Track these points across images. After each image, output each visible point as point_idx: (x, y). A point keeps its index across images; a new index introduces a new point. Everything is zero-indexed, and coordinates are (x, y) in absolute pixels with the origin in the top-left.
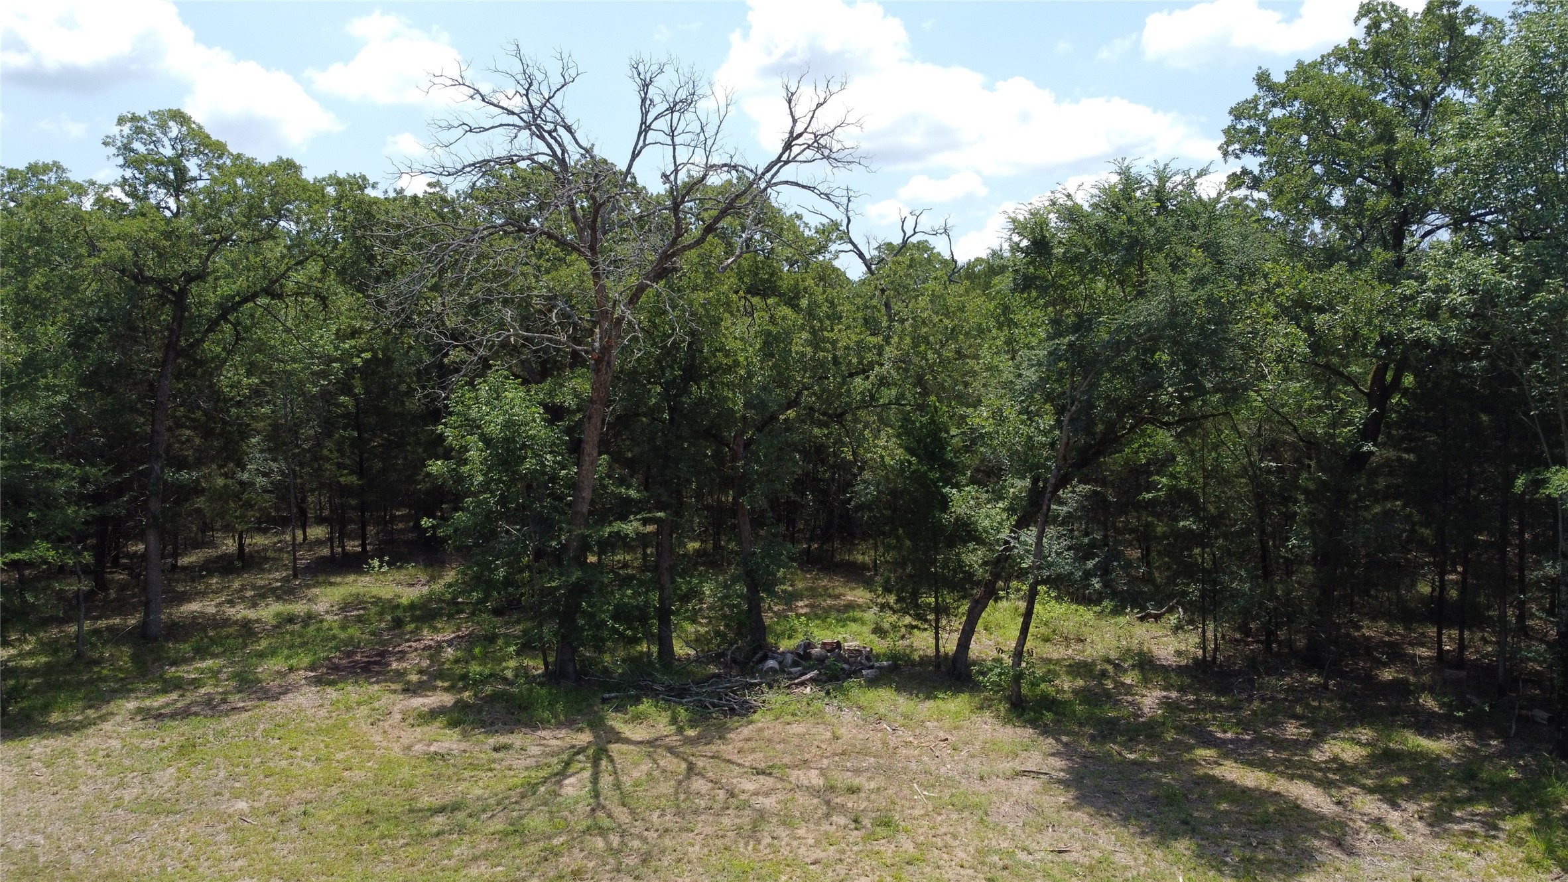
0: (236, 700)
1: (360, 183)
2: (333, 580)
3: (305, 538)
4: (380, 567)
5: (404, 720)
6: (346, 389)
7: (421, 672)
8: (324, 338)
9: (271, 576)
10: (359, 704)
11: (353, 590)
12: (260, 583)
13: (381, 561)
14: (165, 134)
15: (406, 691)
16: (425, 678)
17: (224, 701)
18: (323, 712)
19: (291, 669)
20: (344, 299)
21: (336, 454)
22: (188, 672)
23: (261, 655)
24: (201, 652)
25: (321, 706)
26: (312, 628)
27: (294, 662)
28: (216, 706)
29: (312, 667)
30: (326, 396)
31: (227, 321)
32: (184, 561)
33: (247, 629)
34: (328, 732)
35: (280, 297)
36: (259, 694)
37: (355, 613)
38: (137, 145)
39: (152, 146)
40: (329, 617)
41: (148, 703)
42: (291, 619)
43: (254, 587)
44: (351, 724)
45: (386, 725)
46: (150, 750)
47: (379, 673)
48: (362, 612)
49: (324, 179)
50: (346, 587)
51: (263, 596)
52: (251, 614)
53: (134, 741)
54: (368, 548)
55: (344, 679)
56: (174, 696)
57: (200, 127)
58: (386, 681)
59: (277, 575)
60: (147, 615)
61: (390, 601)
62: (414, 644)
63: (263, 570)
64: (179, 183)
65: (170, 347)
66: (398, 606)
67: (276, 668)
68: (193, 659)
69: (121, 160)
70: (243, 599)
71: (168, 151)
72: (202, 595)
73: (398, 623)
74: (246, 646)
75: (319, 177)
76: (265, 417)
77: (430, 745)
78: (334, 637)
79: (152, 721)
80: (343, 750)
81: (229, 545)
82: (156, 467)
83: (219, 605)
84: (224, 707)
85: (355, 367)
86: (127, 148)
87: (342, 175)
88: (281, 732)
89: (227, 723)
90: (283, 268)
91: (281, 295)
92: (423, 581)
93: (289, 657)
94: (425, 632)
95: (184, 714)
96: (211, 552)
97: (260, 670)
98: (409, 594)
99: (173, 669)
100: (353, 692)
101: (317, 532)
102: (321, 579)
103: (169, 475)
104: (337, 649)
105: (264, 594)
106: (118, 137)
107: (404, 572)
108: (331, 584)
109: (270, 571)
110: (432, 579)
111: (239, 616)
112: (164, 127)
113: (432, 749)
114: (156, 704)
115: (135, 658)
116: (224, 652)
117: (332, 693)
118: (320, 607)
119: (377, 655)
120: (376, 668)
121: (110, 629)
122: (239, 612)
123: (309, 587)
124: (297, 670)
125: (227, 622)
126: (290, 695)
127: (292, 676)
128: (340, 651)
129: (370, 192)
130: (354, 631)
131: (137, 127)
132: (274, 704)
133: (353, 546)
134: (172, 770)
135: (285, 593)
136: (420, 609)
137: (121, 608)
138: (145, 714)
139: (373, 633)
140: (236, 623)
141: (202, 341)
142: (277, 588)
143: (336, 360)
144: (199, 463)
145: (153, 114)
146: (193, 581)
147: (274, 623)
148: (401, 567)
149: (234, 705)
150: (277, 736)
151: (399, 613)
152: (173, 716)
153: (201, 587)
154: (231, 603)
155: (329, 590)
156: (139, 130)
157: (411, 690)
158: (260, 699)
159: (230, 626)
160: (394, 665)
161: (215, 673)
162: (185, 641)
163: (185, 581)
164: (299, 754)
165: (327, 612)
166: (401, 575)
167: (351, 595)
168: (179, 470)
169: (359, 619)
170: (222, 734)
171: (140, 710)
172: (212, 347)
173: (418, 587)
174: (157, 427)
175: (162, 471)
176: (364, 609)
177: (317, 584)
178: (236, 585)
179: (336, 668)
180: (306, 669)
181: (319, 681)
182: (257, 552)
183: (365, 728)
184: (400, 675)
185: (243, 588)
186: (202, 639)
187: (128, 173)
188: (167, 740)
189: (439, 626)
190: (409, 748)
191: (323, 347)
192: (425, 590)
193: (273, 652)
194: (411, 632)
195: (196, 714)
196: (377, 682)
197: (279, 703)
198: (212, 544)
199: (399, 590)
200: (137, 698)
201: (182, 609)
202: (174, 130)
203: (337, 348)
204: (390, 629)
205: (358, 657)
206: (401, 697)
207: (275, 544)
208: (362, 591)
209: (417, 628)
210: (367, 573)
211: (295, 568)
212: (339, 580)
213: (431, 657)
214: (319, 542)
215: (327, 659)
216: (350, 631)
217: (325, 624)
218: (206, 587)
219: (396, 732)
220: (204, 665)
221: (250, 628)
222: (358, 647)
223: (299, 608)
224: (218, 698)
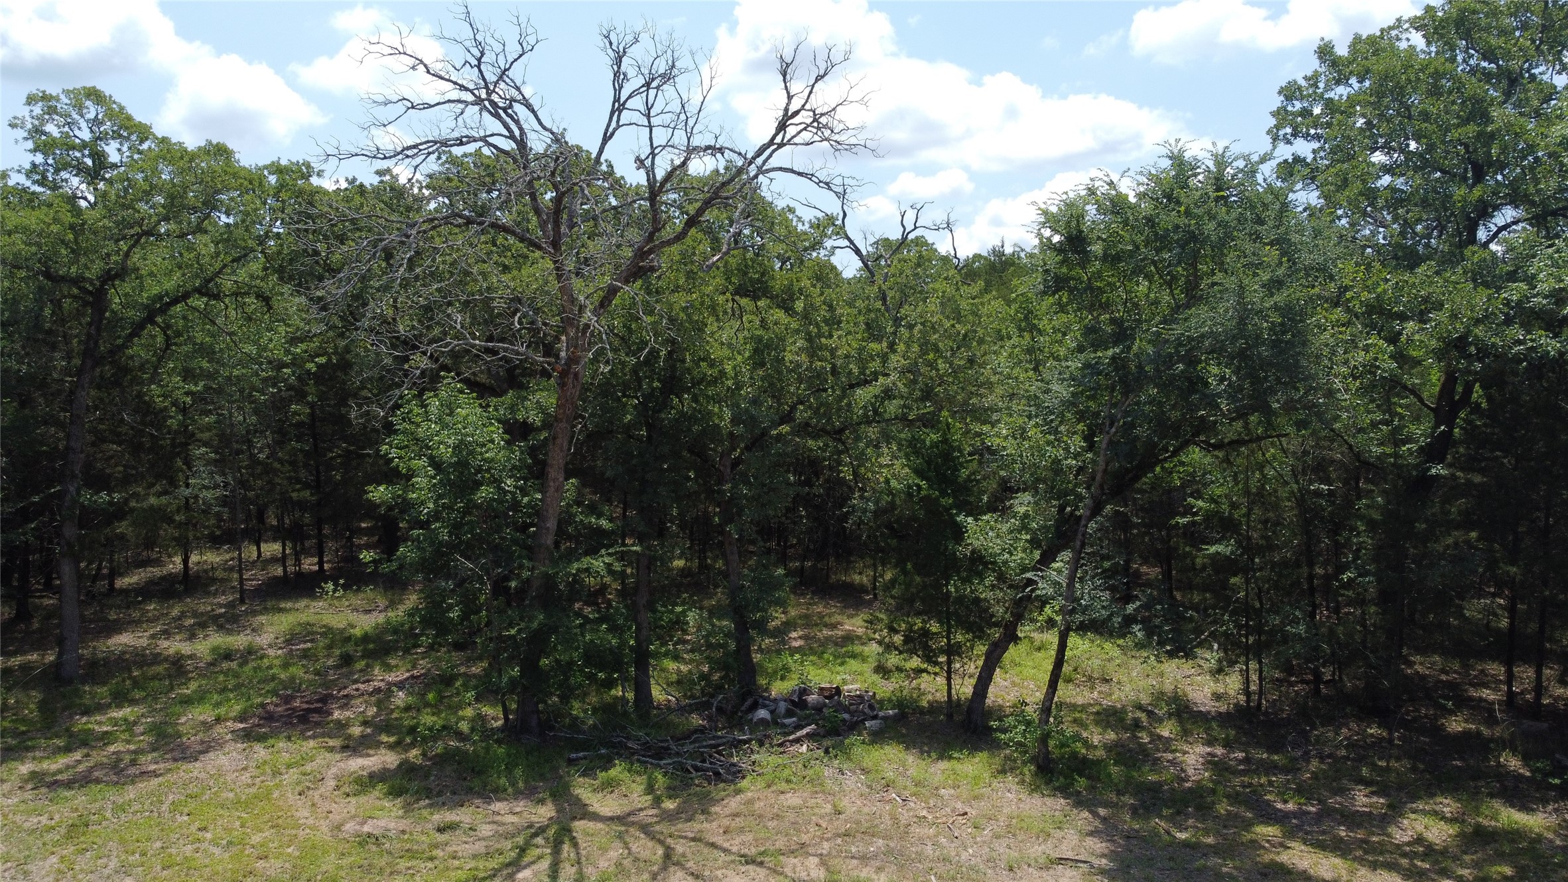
0: (148, 762)
1: (304, 171)
2: (283, 605)
3: (259, 555)
4: (335, 591)
5: (338, 788)
6: (301, 396)
7: (365, 723)
9: (216, 601)
10: (289, 766)
11: (303, 618)
12: (202, 609)
13: (336, 585)
14: (82, 116)
15: (345, 748)
16: (369, 730)
17: (133, 763)
18: (246, 778)
19: (218, 720)
21: (288, 467)
22: (100, 723)
23: (187, 701)
24: (121, 698)
25: (245, 769)
26: (248, 669)
27: (222, 711)
28: (123, 770)
29: (242, 718)
30: (279, 404)
31: (154, 323)
32: (123, 582)
33: (178, 667)
34: (247, 805)
35: (217, 297)
36: (177, 754)
37: (302, 646)
38: (51, 128)
39: (66, 129)
40: (271, 652)
41: (45, 765)
42: (228, 656)
43: (195, 614)
44: (276, 795)
45: (316, 794)
46: (34, 831)
47: (317, 724)
48: (309, 645)
49: (266, 167)
50: (297, 614)
51: (203, 626)
52: (186, 648)
53: (18, 818)
54: (326, 566)
55: (274, 734)
56: (77, 755)
57: (122, 108)
58: (323, 735)
59: (222, 599)
60: (60, 655)
61: (342, 631)
62: (361, 686)
63: (208, 594)
64: (96, 170)
65: (89, 353)
66: (349, 639)
67: (201, 718)
68: (109, 706)
69: (30, 145)
70: (180, 628)
72: (136, 623)
73: (347, 660)
74: (172, 689)
77: (363, 823)
78: (273, 678)
79: (44, 790)
80: (261, 831)
81: (175, 565)
82: (71, 489)
83: (153, 637)
84: (132, 771)
85: (308, 372)
86: (37, 131)
87: (284, 162)
88: (192, 805)
89: (131, 792)
90: (218, 266)
92: (382, 606)
93: (217, 705)
94: (376, 672)
95: (83, 781)
96: (156, 572)
97: (183, 720)
98: (365, 623)
99: (84, 719)
100: (285, 749)
101: (272, 548)
102: (269, 604)
103: (86, 496)
104: (274, 693)
105: (205, 622)
107: (362, 595)
108: (281, 610)
109: (215, 595)
110: (392, 605)
111: (171, 651)
113: (366, 829)
114: (54, 767)
115: (43, 706)
116: (145, 698)
117: (260, 752)
118: (263, 640)
119: (318, 701)
120: (315, 717)
121: (25, 668)
122: (175, 646)
123: (254, 613)
124: (226, 720)
125: (157, 659)
126: (211, 755)
127: (219, 729)
128: (277, 695)
129: (315, 181)
130: (297, 671)
131: (49, 107)
132: (190, 766)
133: (309, 564)
134: (54, 859)
135: (228, 621)
136: (374, 642)
137: (39, 645)
138: (38, 780)
139: (317, 673)
140: (166, 659)
141: (125, 346)
142: (221, 615)
143: (286, 366)
145: (67, 92)
146: (128, 607)
147: (209, 659)
148: (358, 590)
149: (144, 769)
150: (186, 810)
151: (350, 648)
152: (69, 785)
153: (136, 615)
154: (167, 634)
155: (277, 618)
156: (51, 111)
157: (352, 747)
158: (175, 760)
159: (159, 663)
160: (336, 715)
161: (130, 725)
162: (104, 684)
163: (119, 607)
164: (209, 836)
165: (270, 646)
166: (357, 600)
167: (300, 624)
168: (97, 493)
169: (305, 654)
170: (120, 809)
171: (34, 775)
172: (138, 351)
173: (375, 614)
174: (72, 444)
175: (78, 494)
176: (312, 641)
177: (265, 611)
178: (175, 612)
179: (269, 717)
180: (235, 720)
181: (248, 736)
182: (206, 571)
183: (292, 797)
184: (342, 725)
185: (183, 615)
186: (124, 681)
187: (39, 158)
188: (57, 817)
189: (393, 662)
190: (339, 827)
191: (271, 351)
192: (381, 618)
193: (200, 698)
194: (361, 671)
195: (98, 781)
196: (314, 737)
197: (197, 764)
198: (157, 562)
199: (353, 617)
200: (34, 758)
201: (110, 642)
202: (92, 111)
203: (287, 352)
204: (336, 667)
205: (297, 703)
206: (338, 756)
207: (227, 561)
208: (312, 619)
209: (368, 666)
210: (321, 597)
211: (242, 591)
212: (289, 605)
213: (379, 704)
214: (274, 560)
215: (263, 705)
216: (293, 670)
217: (265, 660)
218: (142, 615)
219: (327, 806)
220: (118, 714)
221: (182, 666)
222: (298, 691)
223: (239, 641)
224: (127, 758)
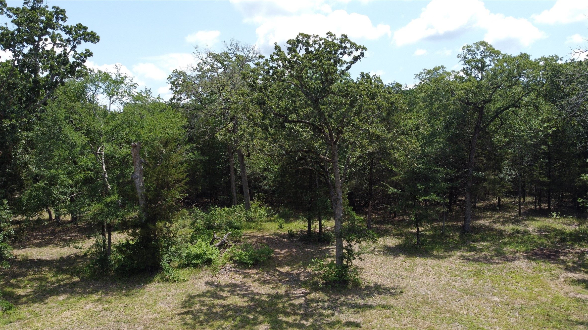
0: (495, 259)
1: (554, 59)
2: (535, 219)
3: (524, 201)
4: (556, 216)
5: (565, 281)
6: (545, 143)
7: (574, 262)
8: (536, 123)
9: (510, 214)
10: (545, 270)
11: (544, 224)
12: (506, 216)
13: (557, 214)
14: (478, 51)
15: (566, 269)
16: (576, 265)
17: (491, 258)
18: (530, 271)
19: (517, 251)
20: (546, 106)
21: (539, 169)
22: (478, 245)
23: (506, 244)
24: (483, 239)
25: (529, 268)
26: (526, 237)
27: (518, 249)
28: (488, 260)
29: (526, 252)
30: (536, 145)
31: (498, 117)
32: (478, 205)
33: (500, 233)
34: (532, 279)
35: (519, 107)
36: (504, 259)
37: (544, 233)
38: (469, 56)
39: (474, 56)
40: (533, 233)
41: (464, 254)
42: (518, 232)
43: (503, 217)
44: (542, 278)
45: (557, 282)
46: (465, 271)
47: (554, 260)
48: (547, 233)
49: (539, 59)
50: (541, 222)
51: (507, 222)
52: (502, 228)
53: (460, 266)
54: (551, 207)
55: (539, 259)
56: (473, 253)
57: (491, 46)
58: (557, 263)
59: (512, 214)
60: (465, 223)
61: (560, 230)
62: (571, 250)
63: (507, 212)
64: (482, 67)
65: (477, 128)
66: (564, 233)
67: (511, 250)
68: (480, 241)
69: (463, 62)
70: (499, 221)
71: (479, 57)
72: (484, 218)
73: (564, 240)
74: (500, 239)
75: (537, 58)
76: (510, 153)
77: (577, 294)
78: (535, 242)
79: (465, 260)
80: (538, 288)
81: (495, 201)
82: (471, 171)
83: (491, 222)
84: (491, 261)
85: (549, 134)
86: (465, 57)
87: (547, 56)
88: (512, 275)
89: (492, 267)
90: (520, 96)
91: (520, 106)
92: (576, 224)
93: (516, 247)
94: (576, 246)
95: (477, 260)
96: (488, 203)
97: (505, 249)
98: (569, 229)
99: (473, 243)
100: (543, 265)
101: (529, 199)
102: (530, 218)
103: (475, 174)
104: (536, 246)
106: (462, 54)
107: (567, 219)
109: (510, 212)
110: (580, 224)
111: (498, 228)
112: (478, 48)
113: (578, 296)
114: (467, 255)
115: (460, 237)
116: (492, 240)
117: (534, 264)
118: (530, 229)
119: (554, 252)
120: (553, 257)
121: (453, 226)
122: (498, 226)
123: (525, 220)
124: (520, 252)
125: (493, 229)
126: (516, 261)
127: (517, 254)
128: (538, 248)
129: (559, 62)
130: (544, 241)
131: (469, 50)
132: (510, 263)
133: (544, 206)
134: (472, 280)
135: (515, 221)
136: (574, 236)
137: (456, 219)
138: (463, 257)
139: (552, 243)
140: (496, 230)
141: (489, 125)
142: (512, 219)
143: (541, 131)
144: (485, 170)
145: (474, 44)
146: (481, 212)
147: (511, 232)
148: (566, 217)
149: (495, 261)
151: (564, 236)
152: (473, 260)
153: (484, 215)
154: (495, 222)
155: (534, 223)
156: (470, 50)
157: (569, 269)
158: (505, 261)
159: (494, 231)
160: (562, 258)
161: (488, 248)
162: (478, 234)
163: (478, 212)
164: (519, 285)
165: (533, 231)
166: (565, 220)
167: (543, 226)
168: (478, 172)
169: (546, 236)
170: (490, 271)
171: (462, 256)
172: (492, 127)
173: (574, 226)
174: (471, 156)
175: (472, 172)
177: (529, 220)
178: (497, 216)
179: (535, 254)
180: (523, 252)
181: (528, 258)
182: (505, 204)
183: (548, 281)
184: (564, 262)
185: (499, 218)
186: (484, 234)
187: (465, 66)
188: (471, 268)
189: (583, 244)
190: (567, 293)
191: (535, 126)
192: (577, 228)
193: (510, 243)
194: (570, 245)
195: (481, 261)
196: (554, 263)
197: (512, 263)
198: (488, 200)
199: (565, 226)
200: (461, 251)
201: (477, 222)
202: (482, 48)
203: (541, 126)
204: (560, 242)
205: (545, 251)
206: (564, 271)
207: (512, 202)
208: (548, 225)
209: (572, 244)
210: (550, 218)
211: (520, 212)
212: (538, 219)
213: (579, 257)
214: (530, 203)
215: (532, 250)
216: (542, 240)
217: (531, 236)
218: (486, 215)
219: (562, 286)
220: (484, 244)
221: (502, 233)
222: (546, 247)
223: (521, 228)
224: (489, 257)
